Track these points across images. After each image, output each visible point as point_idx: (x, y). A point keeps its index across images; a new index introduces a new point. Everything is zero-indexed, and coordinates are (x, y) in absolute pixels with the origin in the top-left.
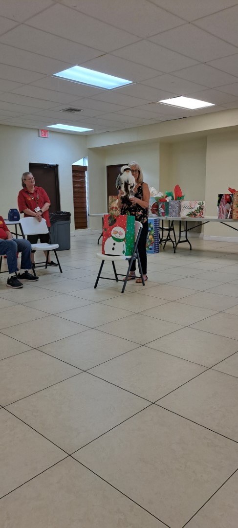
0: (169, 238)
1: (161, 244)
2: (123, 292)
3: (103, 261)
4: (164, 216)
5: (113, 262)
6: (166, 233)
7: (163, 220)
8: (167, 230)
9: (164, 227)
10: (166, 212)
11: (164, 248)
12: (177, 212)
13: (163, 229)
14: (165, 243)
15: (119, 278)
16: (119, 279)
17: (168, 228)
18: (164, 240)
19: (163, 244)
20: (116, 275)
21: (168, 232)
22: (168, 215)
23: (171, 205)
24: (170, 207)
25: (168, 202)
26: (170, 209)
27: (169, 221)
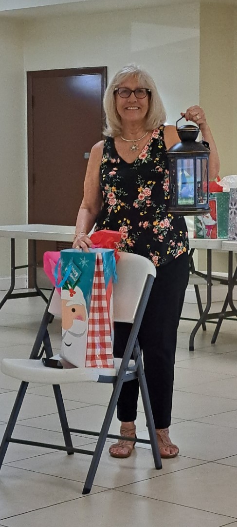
0: (229, 309)
1: (204, 329)
2: (86, 491)
3: (24, 385)
4: (214, 237)
5: (57, 388)
6: (220, 292)
7: (209, 251)
8: (223, 282)
9: (213, 273)
10: (221, 223)
11: (213, 342)
13: (209, 278)
14: (219, 324)
15: (77, 441)
16: (75, 445)
17: (226, 275)
18: (215, 315)
19: (211, 327)
20: (67, 431)
21: (226, 288)
22: (227, 234)
23: (235, 205)
24: (233, 208)
25: (227, 194)
26: (231, 216)
27: (231, 253)
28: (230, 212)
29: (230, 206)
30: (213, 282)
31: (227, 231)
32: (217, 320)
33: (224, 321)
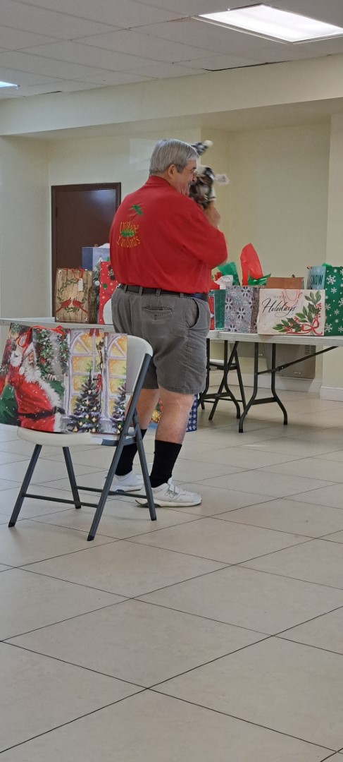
0: (224, 390)
1: (203, 408)
2: (91, 538)
5: (66, 450)
6: (216, 377)
8: (219, 367)
10: (218, 316)
11: (210, 418)
12: (248, 318)
14: (215, 403)
16: (82, 500)
17: (222, 362)
18: (212, 396)
19: (209, 406)
20: (75, 488)
21: (221, 373)
22: (223, 326)
23: (230, 300)
24: (228, 304)
25: (223, 291)
26: (227, 311)
27: (226, 342)
28: (226, 306)
29: (226, 302)
30: (211, 367)
31: (223, 323)
32: (214, 400)
33: (220, 401)
